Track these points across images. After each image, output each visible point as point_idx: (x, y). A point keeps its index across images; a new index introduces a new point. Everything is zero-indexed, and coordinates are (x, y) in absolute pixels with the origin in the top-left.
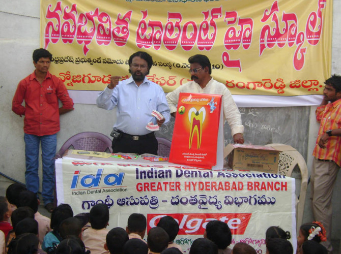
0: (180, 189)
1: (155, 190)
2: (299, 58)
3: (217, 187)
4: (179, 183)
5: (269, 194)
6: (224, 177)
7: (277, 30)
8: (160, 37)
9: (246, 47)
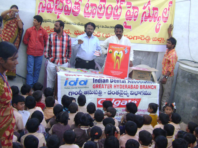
0: (112, 88)
1: (101, 88)
2: (158, 28)
3: (127, 87)
4: (111, 85)
5: (149, 90)
6: (131, 83)
7: (149, 14)
8: (96, 12)
9: (135, 20)
